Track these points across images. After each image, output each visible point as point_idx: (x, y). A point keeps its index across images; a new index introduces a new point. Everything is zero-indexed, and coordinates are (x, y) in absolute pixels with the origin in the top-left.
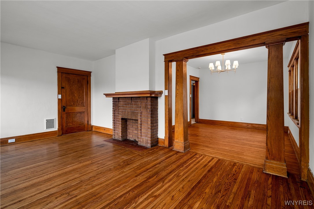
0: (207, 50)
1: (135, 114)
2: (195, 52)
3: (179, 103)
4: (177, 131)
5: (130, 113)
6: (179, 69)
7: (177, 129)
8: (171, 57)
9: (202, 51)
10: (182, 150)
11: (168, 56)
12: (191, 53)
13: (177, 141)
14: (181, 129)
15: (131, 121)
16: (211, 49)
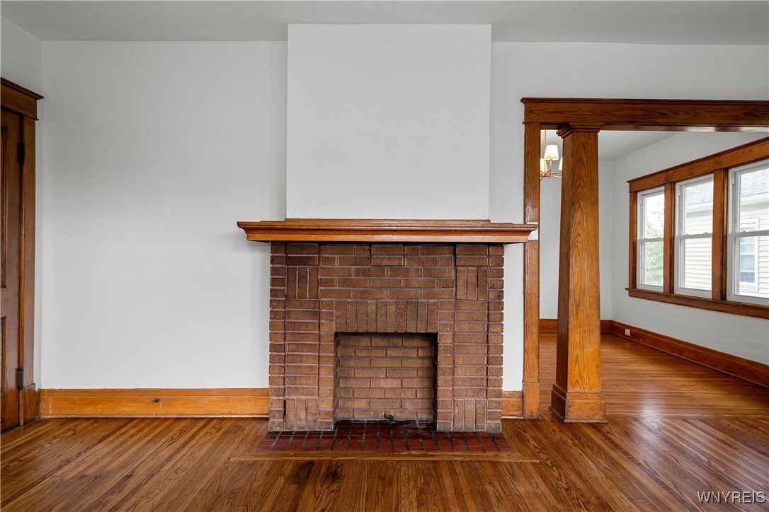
0: (676, 114)
1: (422, 311)
2: (639, 113)
3: (585, 266)
4: (577, 357)
5: (392, 309)
6: (584, 156)
7: (578, 349)
8: (554, 112)
9: (662, 114)
10: (597, 417)
11: (542, 106)
12: (625, 112)
13: (578, 389)
14: (591, 350)
15: (365, 342)
16: (686, 113)
